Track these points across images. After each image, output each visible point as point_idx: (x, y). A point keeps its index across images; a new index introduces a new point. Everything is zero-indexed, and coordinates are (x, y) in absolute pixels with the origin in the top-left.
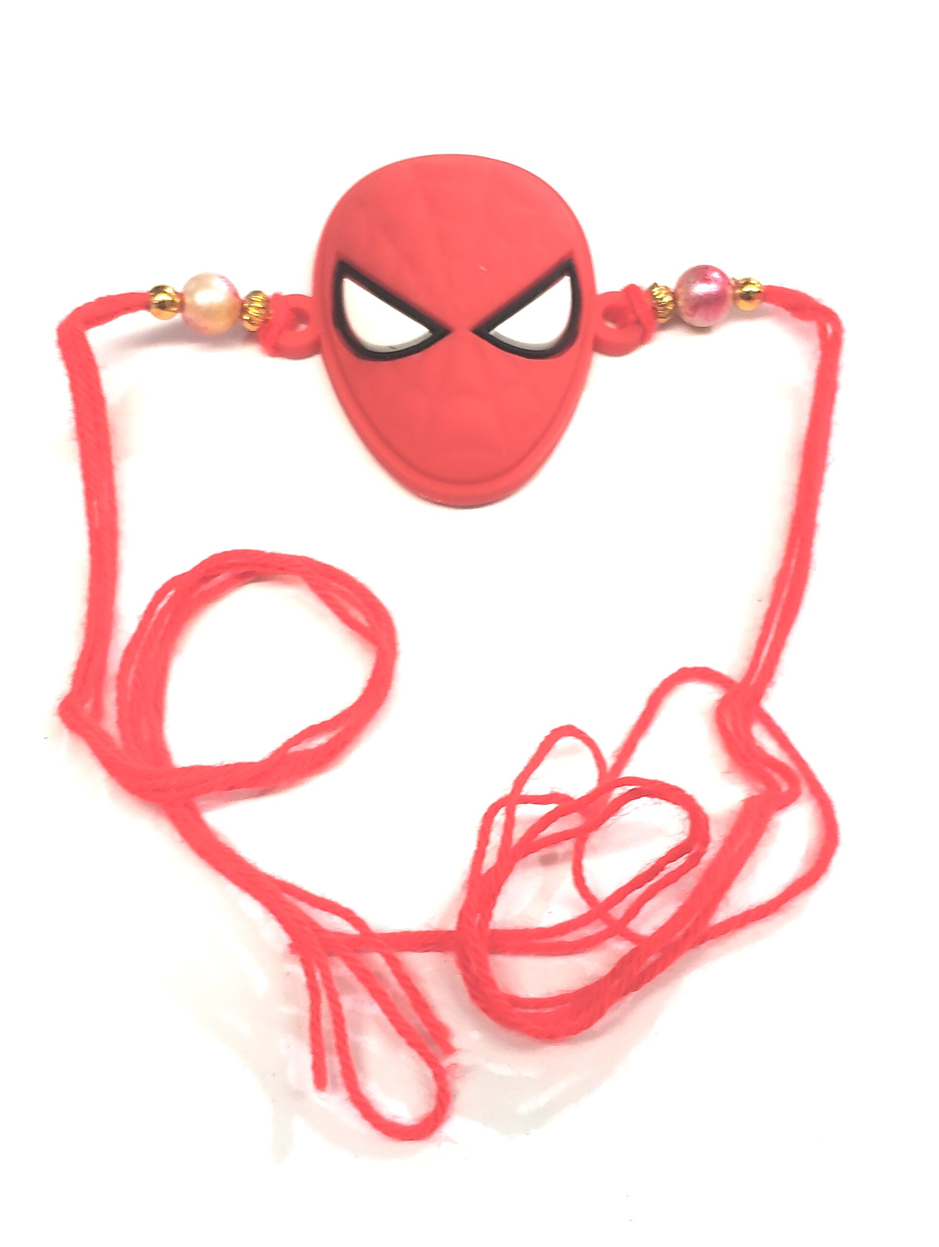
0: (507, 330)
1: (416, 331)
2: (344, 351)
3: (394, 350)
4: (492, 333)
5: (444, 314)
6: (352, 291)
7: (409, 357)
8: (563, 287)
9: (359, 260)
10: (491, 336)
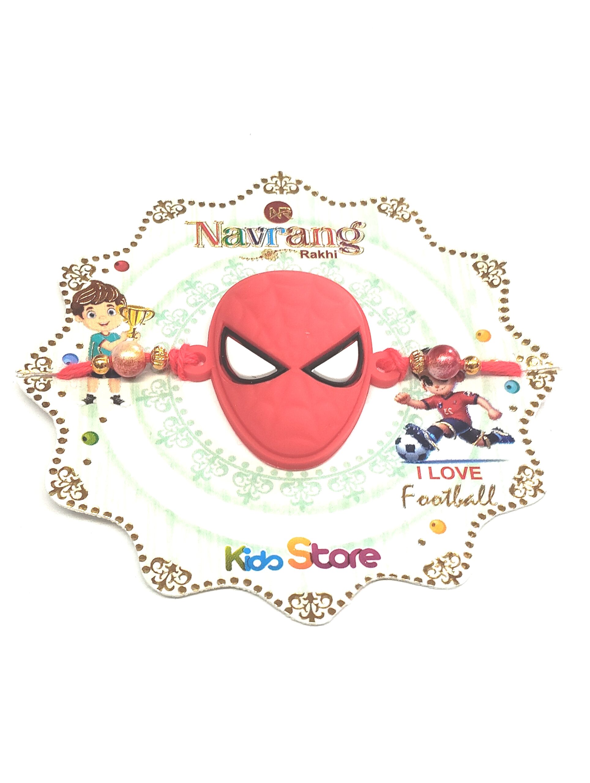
0: (321, 370)
1: (268, 368)
2: (226, 379)
3: (255, 378)
4: (312, 371)
5: (285, 359)
6: (231, 344)
7: (263, 383)
8: (354, 348)
9: (236, 326)
10: (312, 372)
